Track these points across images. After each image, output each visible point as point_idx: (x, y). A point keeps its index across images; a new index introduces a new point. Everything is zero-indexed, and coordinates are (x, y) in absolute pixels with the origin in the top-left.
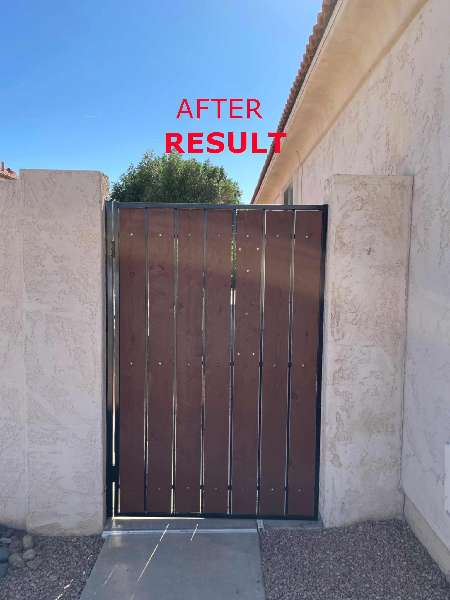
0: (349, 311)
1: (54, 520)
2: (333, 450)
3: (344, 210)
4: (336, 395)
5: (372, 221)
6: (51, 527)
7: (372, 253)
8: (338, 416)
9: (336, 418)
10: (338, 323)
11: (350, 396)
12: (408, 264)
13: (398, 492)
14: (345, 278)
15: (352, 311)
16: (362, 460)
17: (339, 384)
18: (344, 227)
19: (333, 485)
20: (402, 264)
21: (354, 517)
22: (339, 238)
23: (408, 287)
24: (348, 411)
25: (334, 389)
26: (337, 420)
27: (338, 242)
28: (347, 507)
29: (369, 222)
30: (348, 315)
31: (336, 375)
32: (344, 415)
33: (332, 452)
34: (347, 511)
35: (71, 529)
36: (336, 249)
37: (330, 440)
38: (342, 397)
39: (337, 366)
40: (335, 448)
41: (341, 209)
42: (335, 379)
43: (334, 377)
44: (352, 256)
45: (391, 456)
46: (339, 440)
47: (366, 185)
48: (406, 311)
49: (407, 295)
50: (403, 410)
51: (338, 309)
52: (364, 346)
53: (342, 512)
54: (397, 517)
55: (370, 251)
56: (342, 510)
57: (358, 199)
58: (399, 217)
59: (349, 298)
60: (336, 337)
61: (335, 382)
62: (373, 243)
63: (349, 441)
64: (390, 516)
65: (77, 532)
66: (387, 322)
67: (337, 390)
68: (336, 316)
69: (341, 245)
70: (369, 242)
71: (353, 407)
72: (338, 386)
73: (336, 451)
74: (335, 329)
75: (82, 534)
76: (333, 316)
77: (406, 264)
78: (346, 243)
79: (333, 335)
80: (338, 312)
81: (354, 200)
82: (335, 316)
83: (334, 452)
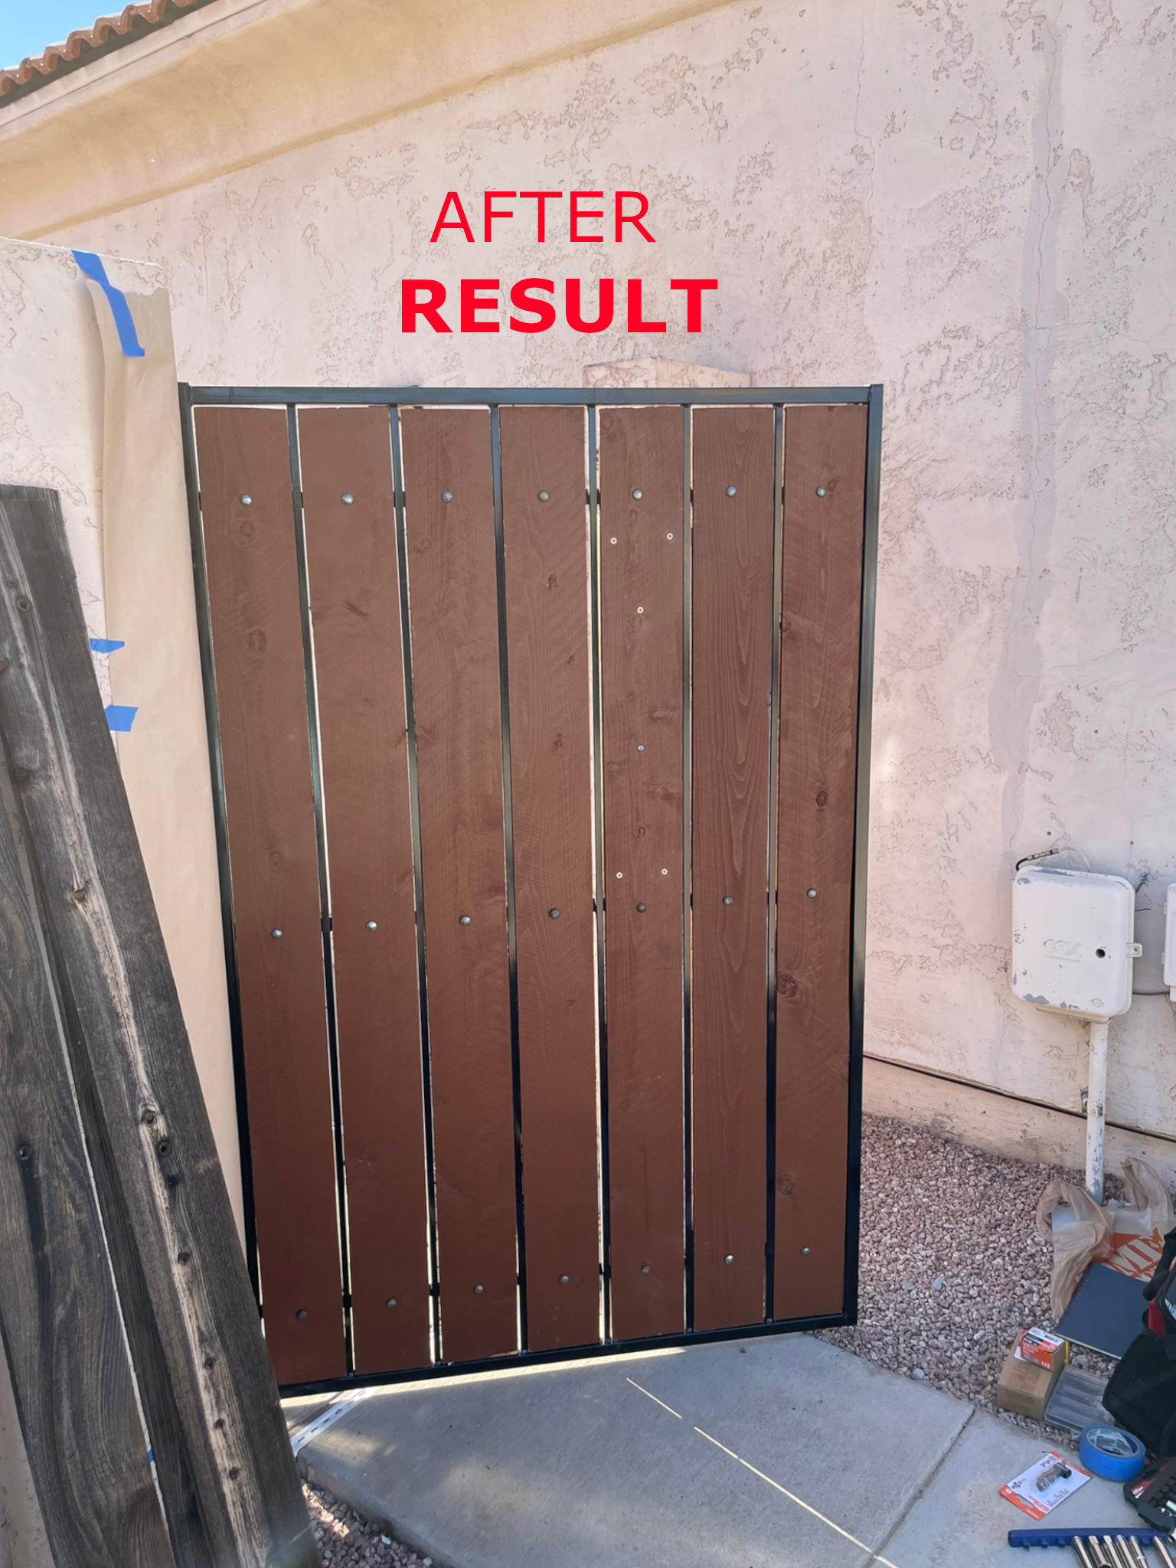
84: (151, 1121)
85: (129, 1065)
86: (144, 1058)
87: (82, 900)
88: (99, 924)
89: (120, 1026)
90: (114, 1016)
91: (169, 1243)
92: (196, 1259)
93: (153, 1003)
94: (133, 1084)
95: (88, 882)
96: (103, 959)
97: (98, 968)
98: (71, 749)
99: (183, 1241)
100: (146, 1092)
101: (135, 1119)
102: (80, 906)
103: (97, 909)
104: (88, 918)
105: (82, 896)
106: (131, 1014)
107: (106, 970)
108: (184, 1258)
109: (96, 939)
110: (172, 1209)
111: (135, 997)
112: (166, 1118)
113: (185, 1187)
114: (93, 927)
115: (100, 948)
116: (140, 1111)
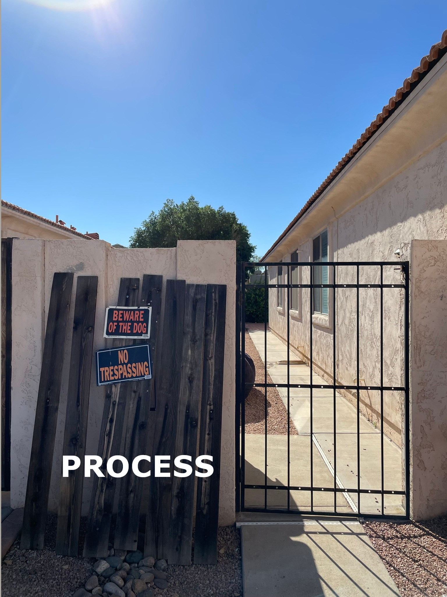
0: (428, 344)
2: (419, 457)
3: (421, 266)
4: (420, 411)
5: (443, 274)
7: (443, 298)
8: (422, 428)
9: (421, 430)
10: (419, 353)
11: (431, 412)
14: (423, 318)
15: (430, 344)
16: (443, 465)
17: (422, 402)
18: (421, 279)
22: (418, 287)
24: (430, 424)
25: (419, 406)
26: (422, 431)
27: (418, 291)
28: (432, 503)
29: (440, 275)
30: (428, 347)
32: (426, 428)
34: (431, 507)
37: (417, 447)
38: (425, 413)
39: (420, 388)
40: (421, 455)
41: (419, 266)
42: (418, 399)
43: (418, 396)
44: (429, 301)
46: (423, 448)
47: (437, 247)
51: (419, 343)
52: (440, 372)
53: (427, 508)
55: (442, 297)
56: (428, 506)
57: (432, 257)
59: (428, 334)
60: (418, 365)
61: (419, 401)
62: (445, 291)
63: (432, 449)
67: (421, 407)
69: (420, 293)
70: (441, 290)
71: (433, 421)
72: (421, 404)
73: (421, 457)
74: (418, 359)
76: (416, 348)
78: (424, 291)
79: (416, 363)
80: (419, 345)
81: (428, 259)
82: (417, 348)
83: (420, 458)
84: (210, 405)
85: (209, 393)
86: (213, 393)
87: (210, 360)
88: (212, 365)
89: (210, 385)
90: (209, 383)
91: (207, 430)
92: (211, 436)
93: (218, 383)
94: (209, 397)
95: (212, 357)
96: (211, 372)
97: (209, 373)
98: (217, 331)
99: (209, 431)
100: (211, 399)
101: (207, 403)
102: (209, 361)
103: (212, 362)
104: (210, 363)
105: (210, 359)
106: (213, 384)
107: (211, 374)
108: (209, 434)
109: (210, 368)
110: (209, 424)
111: (214, 381)
112: (213, 406)
113: (213, 421)
114: (210, 365)
115: (211, 369)
116: (209, 403)
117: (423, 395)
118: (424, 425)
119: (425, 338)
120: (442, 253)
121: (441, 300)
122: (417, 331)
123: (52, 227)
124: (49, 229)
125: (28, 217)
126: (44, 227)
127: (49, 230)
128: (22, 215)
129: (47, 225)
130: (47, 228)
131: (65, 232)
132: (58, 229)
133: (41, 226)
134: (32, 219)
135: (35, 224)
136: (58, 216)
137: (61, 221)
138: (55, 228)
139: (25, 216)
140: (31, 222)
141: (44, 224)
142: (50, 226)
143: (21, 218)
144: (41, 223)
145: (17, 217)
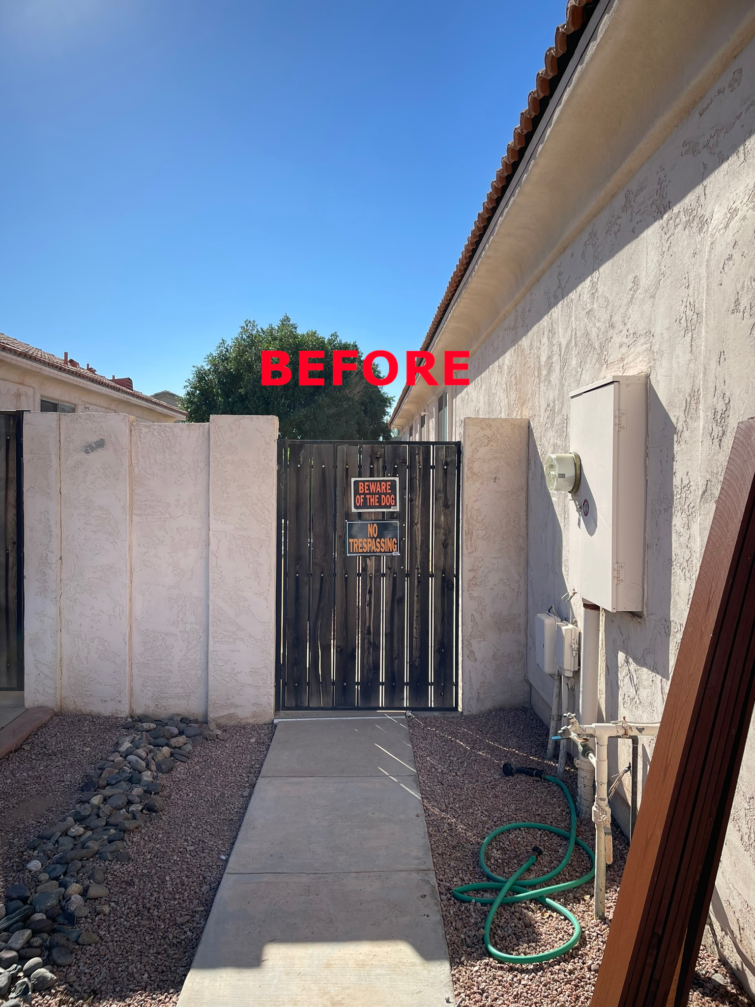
0: (480, 528)
1: (232, 711)
3: (474, 446)
4: (471, 599)
5: (497, 455)
6: (230, 716)
7: (497, 481)
8: (473, 618)
9: (471, 619)
10: (471, 538)
11: (482, 600)
12: (528, 489)
13: (525, 683)
14: (476, 501)
15: (482, 528)
16: (494, 656)
17: (473, 590)
18: (474, 459)
19: (470, 678)
20: (522, 489)
21: (488, 705)
22: (470, 468)
23: (527, 508)
24: (481, 613)
25: (470, 594)
26: (473, 622)
27: (469, 472)
28: (482, 696)
29: (494, 455)
30: (479, 531)
31: (470, 583)
32: (477, 617)
33: (468, 649)
34: (482, 700)
35: (247, 718)
36: (468, 478)
37: (467, 638)
38: (476, 601)
39: (471, 575)
40: (471, 647)
41: (472, 445)
42: (469, 586)
44: (482, 484)
45: (518, 652)
46: (474, 639)
47: (491, 426)
48: (527, 528)
49: (527, 516)
50: (527, 611)
51: (470, 527)
52: (493, 558)
53: (478, 701)
54: (525, 706)
55: (496, 479)
56: (478, 699)
57: (485, 437)
58: (518, 451)
59: (480, 518)
60: (470, 550)
61: (470, 589)
62: (498, 473)
63: (483, 638)
64: (519, 704)
65: (251, 721)
66: (511, 538)
67: (471, 596)
68: (470, 533)
69: (472, 474)
70: (494, 471)
71: (485, 609)
72: (472, 592)
74: (469, 545)
75: (256, 722)
76: (467, 533)
77: (525, 490)
78: (476, 473)
79: (467, 549)
80: (471, 529)
81: (482, 438)
117: (474, 583)
118: (475, 614)
119: (478, 522)
120: (497, 432)
121: (495, 482)
122: (469, 515)
123: (60, 373)
124: (55, 376)
125: (25, 361)
126: (47, 373)
127: (56, 378)
128: (15, 357)
129: (52, 370)
130: (52, 375)
131: (79, 380)
132: (68, 376)
133: (43, 372)
134: (29, 362)
135: (34, 370)
136: (67, 353)
137: (71, 361)
138: (64, 374)
139: (19, 359)
140: (29, 367)
141: (47, 369)
142: (56, 372)
143: (14, 362)
144: (43, 367)
145: (9, 360)
